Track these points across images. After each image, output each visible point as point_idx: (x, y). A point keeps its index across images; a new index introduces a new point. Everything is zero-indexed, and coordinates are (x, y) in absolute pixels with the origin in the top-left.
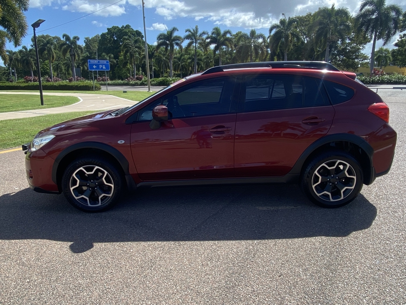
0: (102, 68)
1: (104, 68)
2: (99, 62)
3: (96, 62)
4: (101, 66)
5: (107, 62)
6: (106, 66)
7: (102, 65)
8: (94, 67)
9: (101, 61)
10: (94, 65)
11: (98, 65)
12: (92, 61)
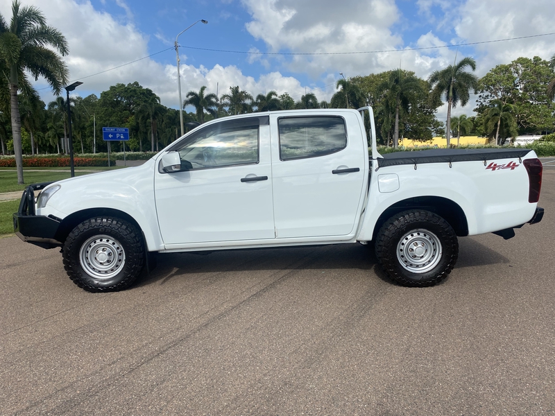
0: (120, 138)
1: (122, 137)
2: (116, 130)
3: (112, 130)
4: (118, 136)
5: (126, 130)
6: (125, 135)
7: (120, 133)
8: (110, 136)
9: (119, 130)
10: (109, 133)
11: (114, 134)
12: (108, 129)
